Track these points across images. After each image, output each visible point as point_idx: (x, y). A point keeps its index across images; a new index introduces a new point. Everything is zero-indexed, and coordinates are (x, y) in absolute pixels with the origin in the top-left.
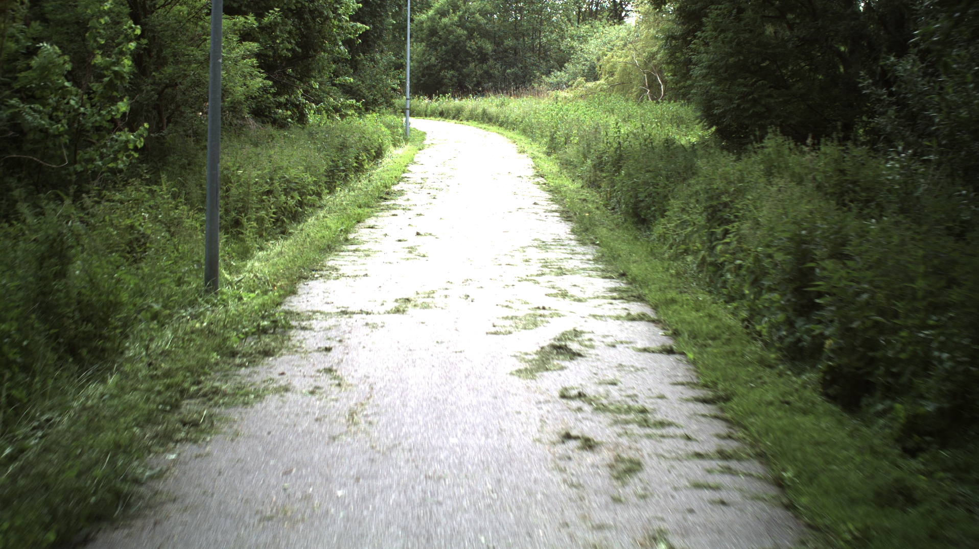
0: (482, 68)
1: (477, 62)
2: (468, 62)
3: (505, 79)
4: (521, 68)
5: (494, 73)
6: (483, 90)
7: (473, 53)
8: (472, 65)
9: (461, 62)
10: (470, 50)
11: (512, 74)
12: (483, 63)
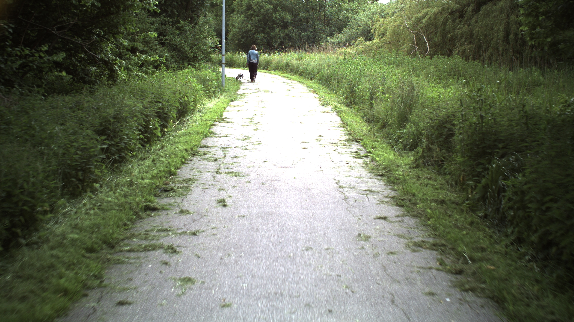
0: (284, 32)
1: (280, 28)
2: (274, 28)
3: (300, 40)
4: (312, 32)
5: (293, 36)
6: (285, 48)
7: (278, 22)
8: (277, 30)
9: (269, 28)
10: (275, 19)
11: (305, 36)
12: (285, 29)
